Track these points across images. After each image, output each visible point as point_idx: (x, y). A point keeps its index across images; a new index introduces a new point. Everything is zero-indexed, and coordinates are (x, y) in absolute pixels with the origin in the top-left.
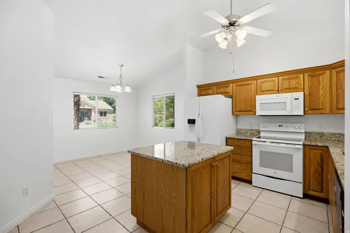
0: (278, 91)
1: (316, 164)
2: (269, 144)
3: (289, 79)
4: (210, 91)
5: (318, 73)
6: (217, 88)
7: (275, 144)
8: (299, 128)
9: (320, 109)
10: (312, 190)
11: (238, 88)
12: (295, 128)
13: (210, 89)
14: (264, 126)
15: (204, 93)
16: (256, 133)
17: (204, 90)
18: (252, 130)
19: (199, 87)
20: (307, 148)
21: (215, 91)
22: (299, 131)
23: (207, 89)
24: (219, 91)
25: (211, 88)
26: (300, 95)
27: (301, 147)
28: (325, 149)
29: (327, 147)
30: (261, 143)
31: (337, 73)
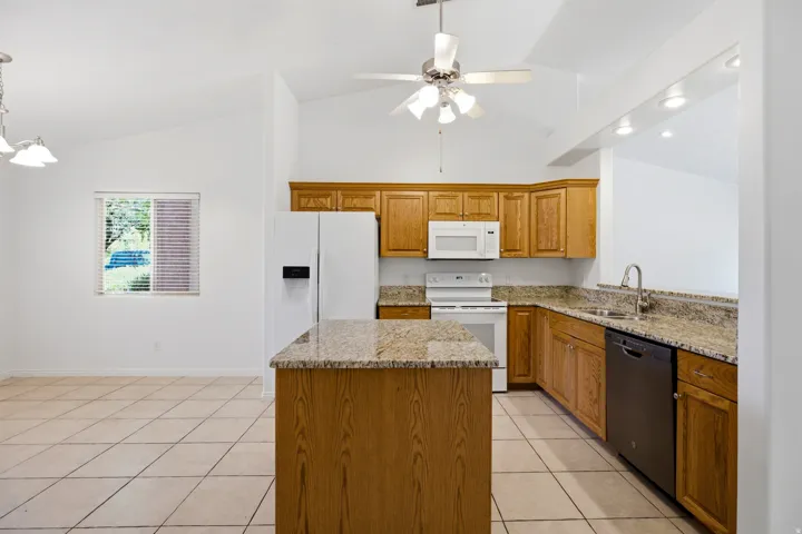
0: (463, 217)
1: (523, 334)
2: (461, 310)
3: (479, 198)
4: (328, 202)
5: (516, 194)
6: (345, 196)
7: (469, 310)
8: (486, 280)
9: (516, 250)
10: (520, 375)
11: (392, 201)
12: (481, 281)
13: (326, 196)
14: (434, 279)
15: (311, 204)
16: (417, 293)
17: (308, 196)
18: (410, 287)
19: (294, 187)
20: (512, 311)
21: (340, 201)
22: (484, 284)
23: (319, 196)
24: (348, 203)
25: (329, 195)
26: (496, 226)
27: (505, 309)
28: (532, 309)
29: (536, 306)
30: (447, 310)
31: (538, 198)
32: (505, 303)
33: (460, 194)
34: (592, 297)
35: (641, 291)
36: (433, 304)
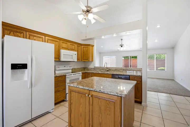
0: (69, 49)
3: (72, 45)
4: (22, 35)
5: (79, 45)
8: (71, 67)
9: (79, 59)
11: (49, 41)
13: (20, 33)
17: (10, 30)
21: (28, 37)
23: (17, 32)
26: (76, 53)
27: (81, 74)
29: (86, 72)
30: (70, 76)
31: (83, 47)
32: (81, 72)
33: (68, 43)
34: (93, 69)
35: (107, 67)
36: (67, 74)
